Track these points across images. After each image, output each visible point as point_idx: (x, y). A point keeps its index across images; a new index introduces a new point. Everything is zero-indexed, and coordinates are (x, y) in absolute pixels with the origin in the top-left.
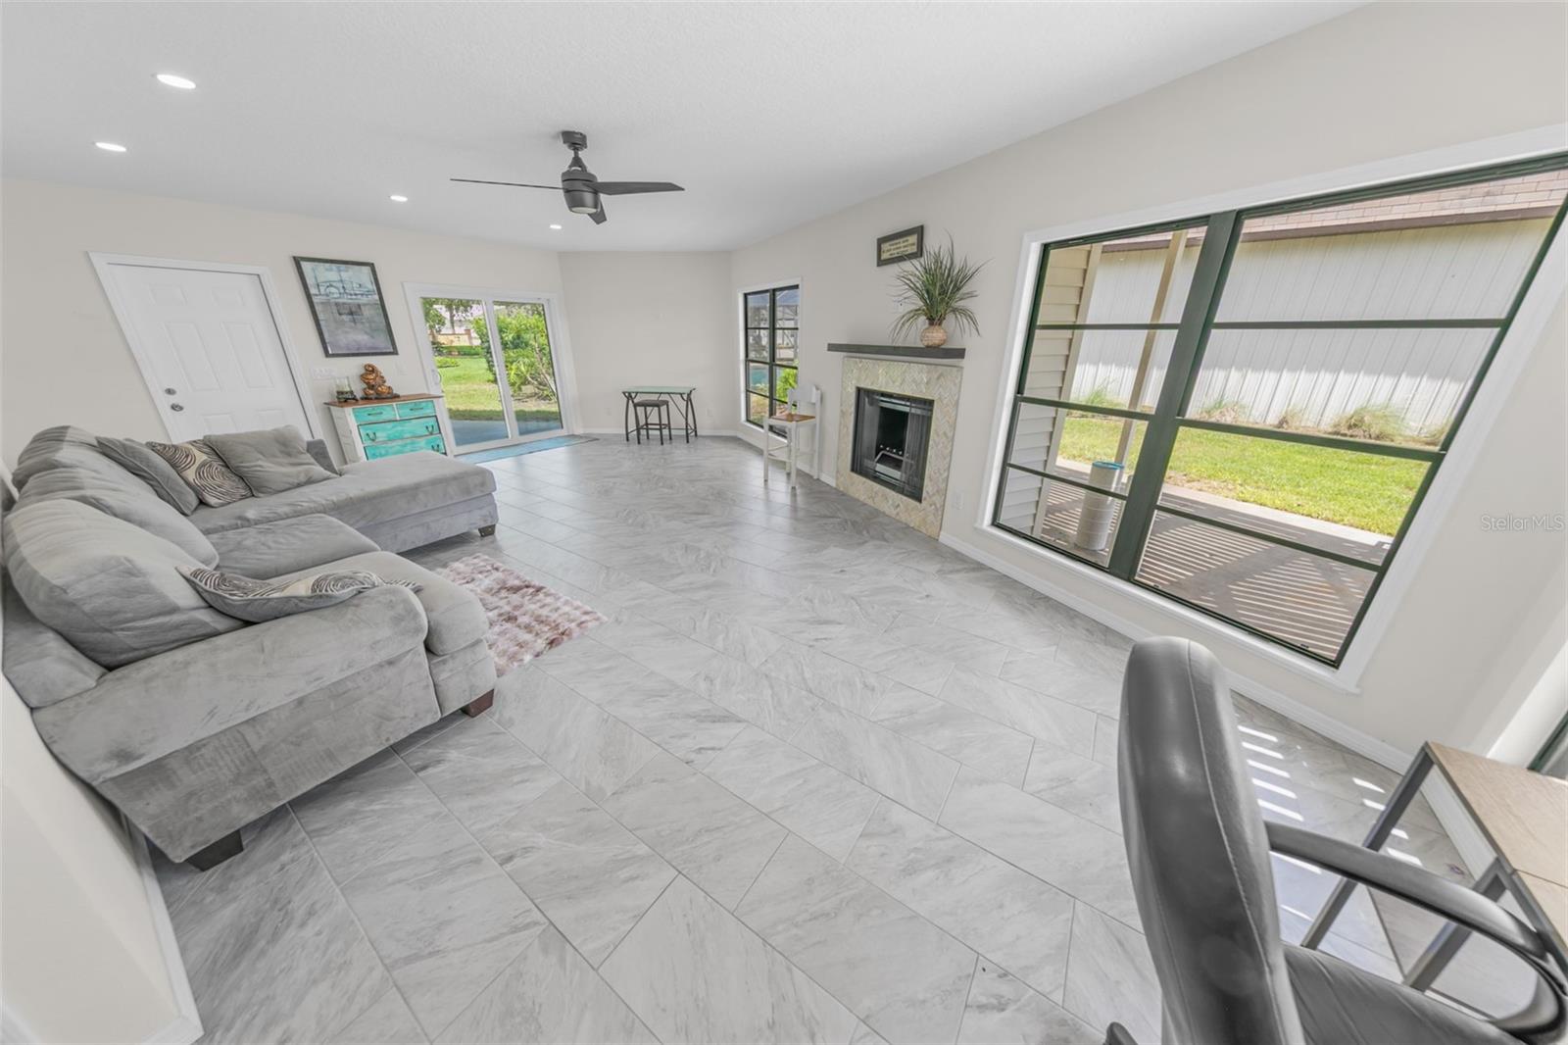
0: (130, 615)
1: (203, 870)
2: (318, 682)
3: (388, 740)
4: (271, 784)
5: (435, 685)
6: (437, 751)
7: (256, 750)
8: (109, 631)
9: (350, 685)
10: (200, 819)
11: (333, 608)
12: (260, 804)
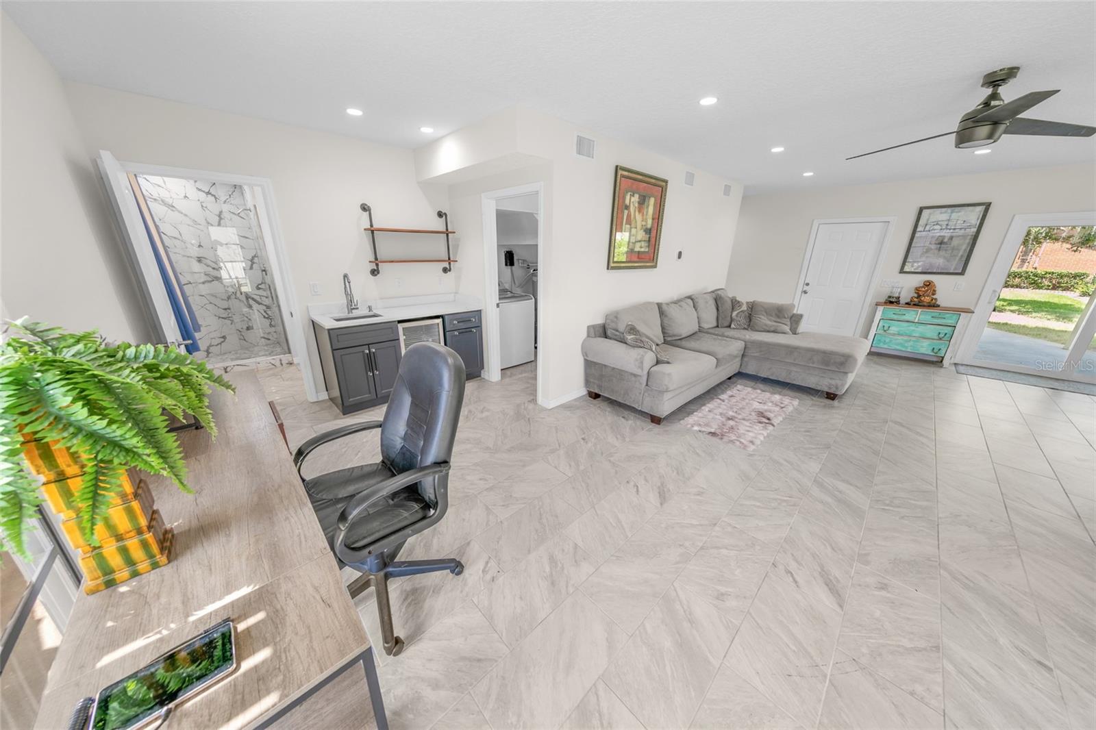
1: (589, 397)
5: (643, 395)
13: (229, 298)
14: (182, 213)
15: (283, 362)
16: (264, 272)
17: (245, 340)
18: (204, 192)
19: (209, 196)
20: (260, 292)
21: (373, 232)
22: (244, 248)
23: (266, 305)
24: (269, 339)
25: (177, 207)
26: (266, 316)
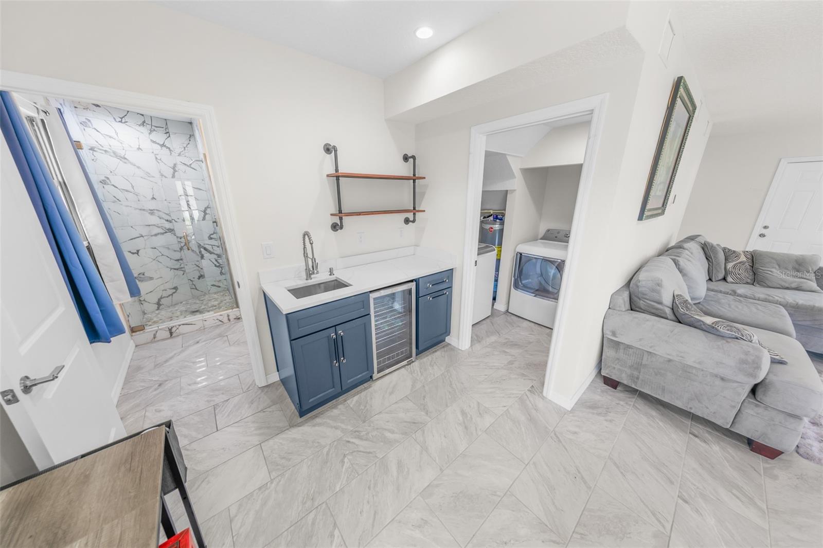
0: (648, 297)
1: (605, 383)
2: (681, 358)
3: (691, 408)
4: (638, 378)
5: (739, 410)
6: (710, 438)
7: (643, 363)
8: (640, 299)
9: (694, 371)
10: (614, 368)
11: (716, 336)
12: (630, 381)
13: (181, 249)
14: (135, 165)
15: (230, 318)
16: (215, 224)
17: (196, 289)
18: (158, 144)
19: (164, 148)
20: (213, 242)
21: (338, 178)
22: (198, 200)
23: (217, 254)
24: (220, 287)
25: (129, 159)
26: (218, 265)
